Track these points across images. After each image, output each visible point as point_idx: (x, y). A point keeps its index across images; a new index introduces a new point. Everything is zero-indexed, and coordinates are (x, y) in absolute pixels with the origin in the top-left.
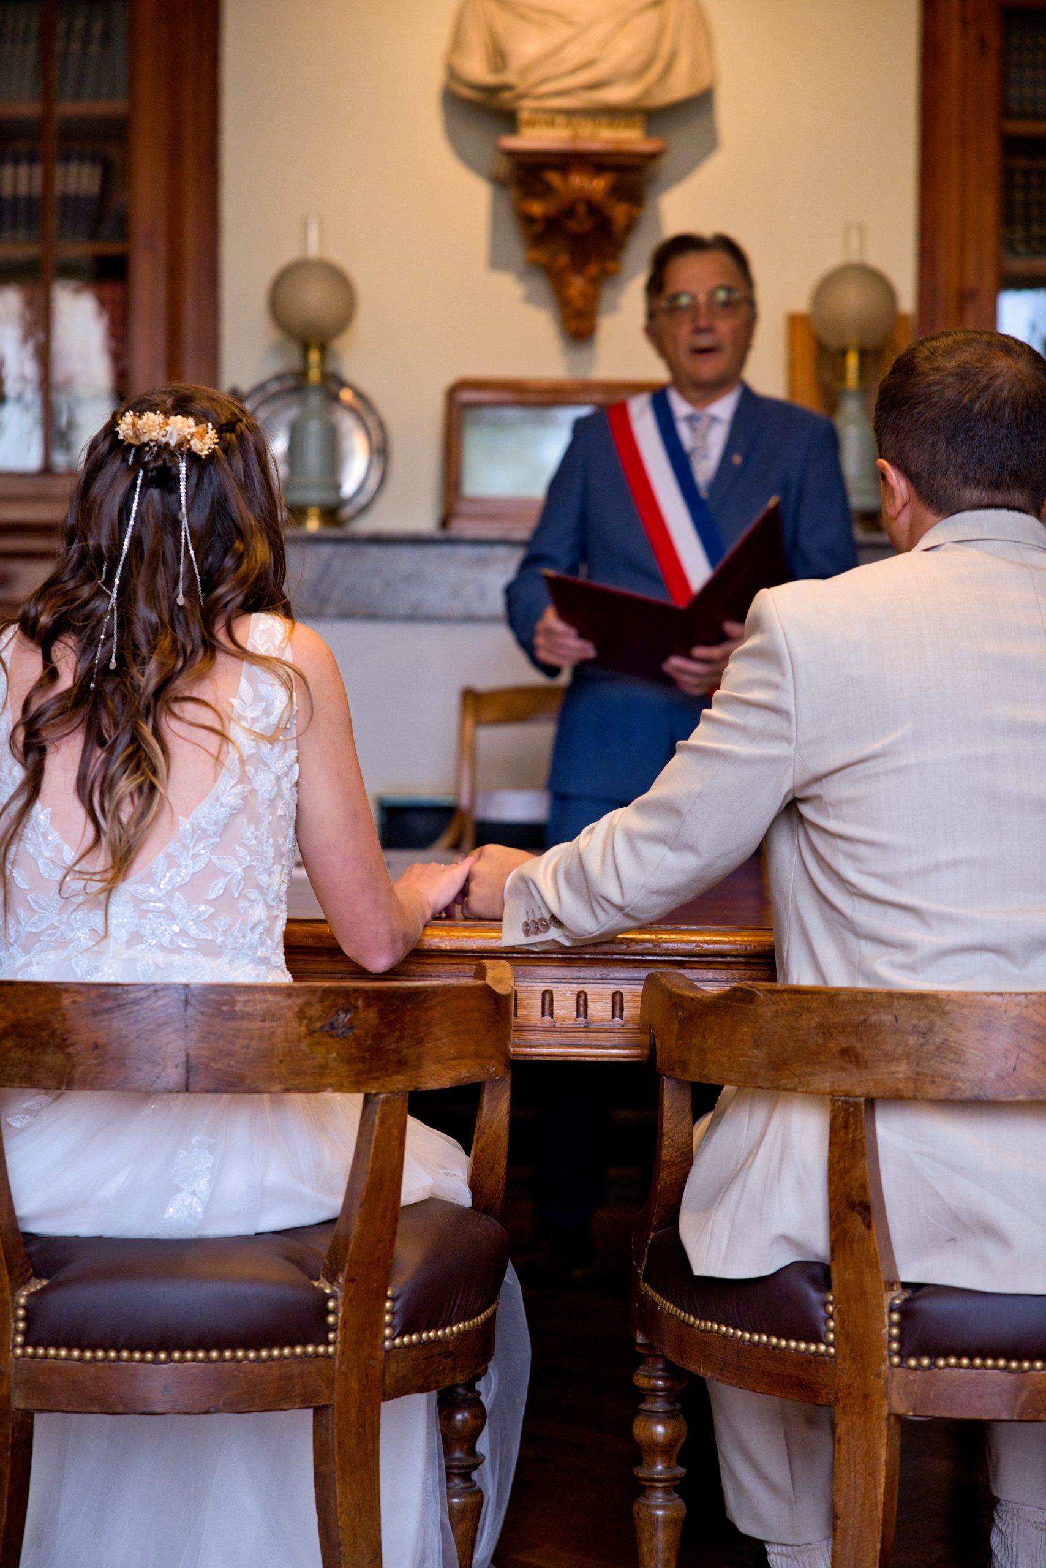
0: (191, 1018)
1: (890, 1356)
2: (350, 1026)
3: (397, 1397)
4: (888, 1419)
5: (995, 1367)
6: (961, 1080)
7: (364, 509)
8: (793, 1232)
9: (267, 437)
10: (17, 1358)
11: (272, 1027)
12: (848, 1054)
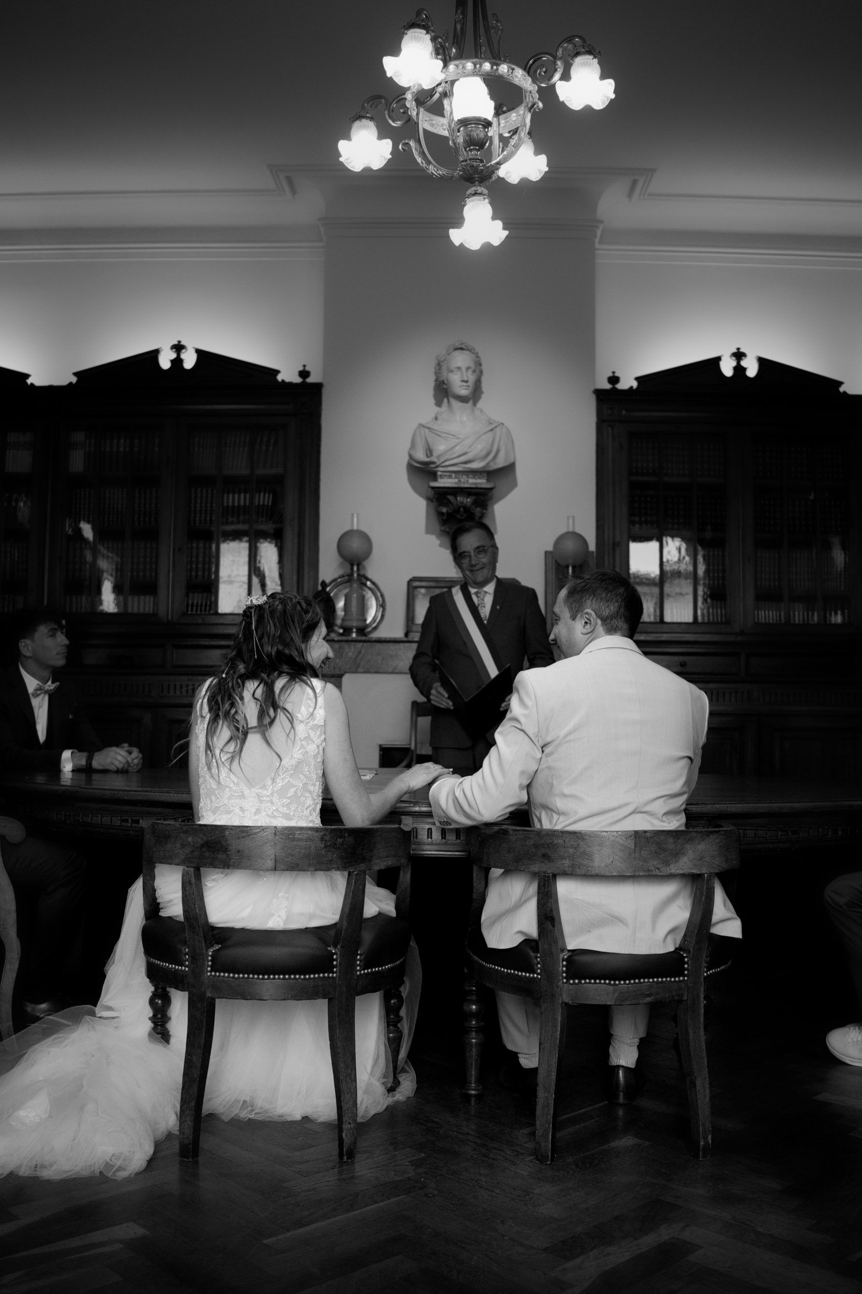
0: (277, 840)
1: (562, 979)
2: (342, 844)
3: (362, 994)
4: (561, 1004)
5: (605, 983)
6: (590, 867)
7: (375, 628)
8: (525, 930)
9: (335, 602)
10: (208, 977)
11: (310, 844)
12: (546, 857)
